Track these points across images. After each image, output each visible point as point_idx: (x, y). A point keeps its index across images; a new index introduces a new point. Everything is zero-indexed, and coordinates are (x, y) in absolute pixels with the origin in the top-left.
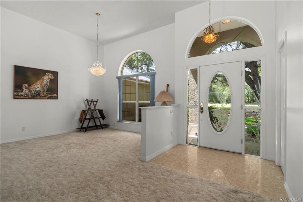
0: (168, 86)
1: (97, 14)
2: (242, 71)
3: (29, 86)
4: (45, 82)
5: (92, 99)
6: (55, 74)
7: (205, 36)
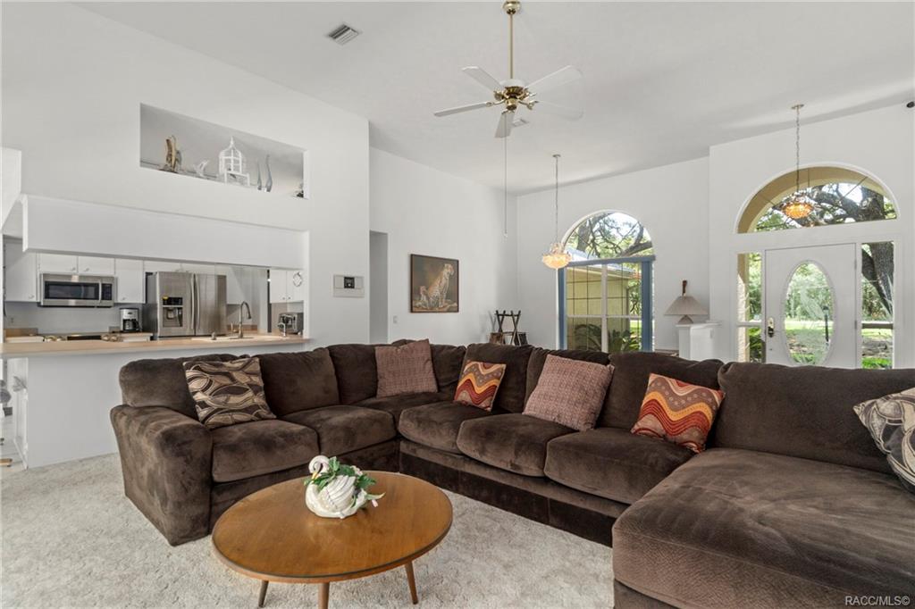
0: (685, 283)
1: (554, 156)
2: (856, 262)
3: (427, 289)
4: (444, 282)
5: (512, 312)
6: (455, 263)
7: (789, 205)
